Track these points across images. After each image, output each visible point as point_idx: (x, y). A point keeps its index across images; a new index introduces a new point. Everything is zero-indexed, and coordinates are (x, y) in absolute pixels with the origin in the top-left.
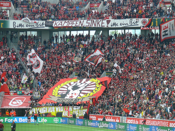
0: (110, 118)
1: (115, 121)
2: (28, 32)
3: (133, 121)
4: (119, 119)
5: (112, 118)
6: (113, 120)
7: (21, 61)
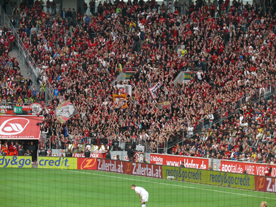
0: (190, 162)
1: (199, 167)
3: (233, 168)
5: (192, 161)
7: (23, 49)
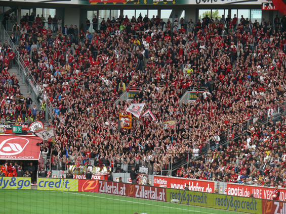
0: (195, 185)
1: (205, 190)
2: (37, 9)
3: (240, 191)
4: (212, 185)
6: (200, 188)
